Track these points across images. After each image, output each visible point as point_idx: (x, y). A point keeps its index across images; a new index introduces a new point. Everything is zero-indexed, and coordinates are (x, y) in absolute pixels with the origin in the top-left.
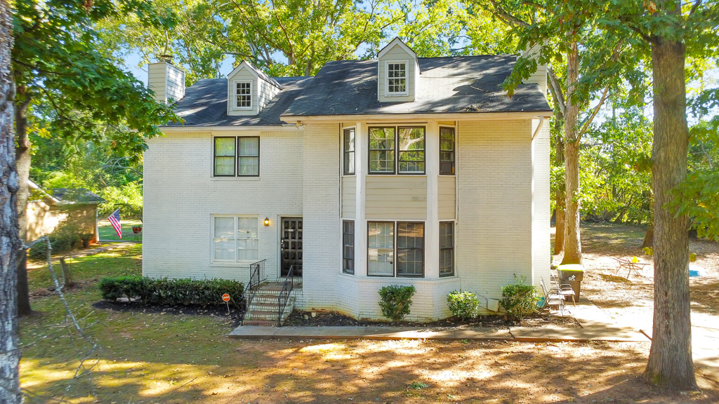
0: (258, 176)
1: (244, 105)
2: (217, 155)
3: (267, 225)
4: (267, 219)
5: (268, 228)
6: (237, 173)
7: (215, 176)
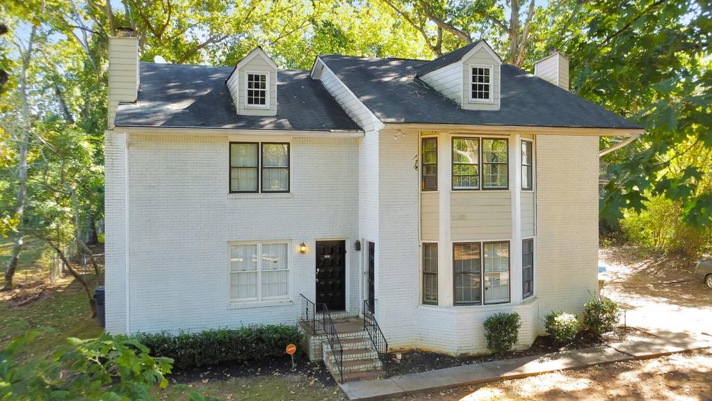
0: (289, 191)
1: (257, 102)
2: (232, 165)
3: (302, 252)
4: (303, 245)
5: (304, 255)
6: (260, 188)
7: (231, 192)
